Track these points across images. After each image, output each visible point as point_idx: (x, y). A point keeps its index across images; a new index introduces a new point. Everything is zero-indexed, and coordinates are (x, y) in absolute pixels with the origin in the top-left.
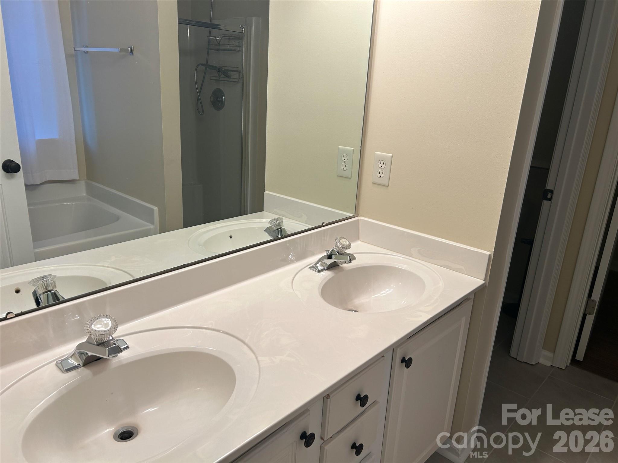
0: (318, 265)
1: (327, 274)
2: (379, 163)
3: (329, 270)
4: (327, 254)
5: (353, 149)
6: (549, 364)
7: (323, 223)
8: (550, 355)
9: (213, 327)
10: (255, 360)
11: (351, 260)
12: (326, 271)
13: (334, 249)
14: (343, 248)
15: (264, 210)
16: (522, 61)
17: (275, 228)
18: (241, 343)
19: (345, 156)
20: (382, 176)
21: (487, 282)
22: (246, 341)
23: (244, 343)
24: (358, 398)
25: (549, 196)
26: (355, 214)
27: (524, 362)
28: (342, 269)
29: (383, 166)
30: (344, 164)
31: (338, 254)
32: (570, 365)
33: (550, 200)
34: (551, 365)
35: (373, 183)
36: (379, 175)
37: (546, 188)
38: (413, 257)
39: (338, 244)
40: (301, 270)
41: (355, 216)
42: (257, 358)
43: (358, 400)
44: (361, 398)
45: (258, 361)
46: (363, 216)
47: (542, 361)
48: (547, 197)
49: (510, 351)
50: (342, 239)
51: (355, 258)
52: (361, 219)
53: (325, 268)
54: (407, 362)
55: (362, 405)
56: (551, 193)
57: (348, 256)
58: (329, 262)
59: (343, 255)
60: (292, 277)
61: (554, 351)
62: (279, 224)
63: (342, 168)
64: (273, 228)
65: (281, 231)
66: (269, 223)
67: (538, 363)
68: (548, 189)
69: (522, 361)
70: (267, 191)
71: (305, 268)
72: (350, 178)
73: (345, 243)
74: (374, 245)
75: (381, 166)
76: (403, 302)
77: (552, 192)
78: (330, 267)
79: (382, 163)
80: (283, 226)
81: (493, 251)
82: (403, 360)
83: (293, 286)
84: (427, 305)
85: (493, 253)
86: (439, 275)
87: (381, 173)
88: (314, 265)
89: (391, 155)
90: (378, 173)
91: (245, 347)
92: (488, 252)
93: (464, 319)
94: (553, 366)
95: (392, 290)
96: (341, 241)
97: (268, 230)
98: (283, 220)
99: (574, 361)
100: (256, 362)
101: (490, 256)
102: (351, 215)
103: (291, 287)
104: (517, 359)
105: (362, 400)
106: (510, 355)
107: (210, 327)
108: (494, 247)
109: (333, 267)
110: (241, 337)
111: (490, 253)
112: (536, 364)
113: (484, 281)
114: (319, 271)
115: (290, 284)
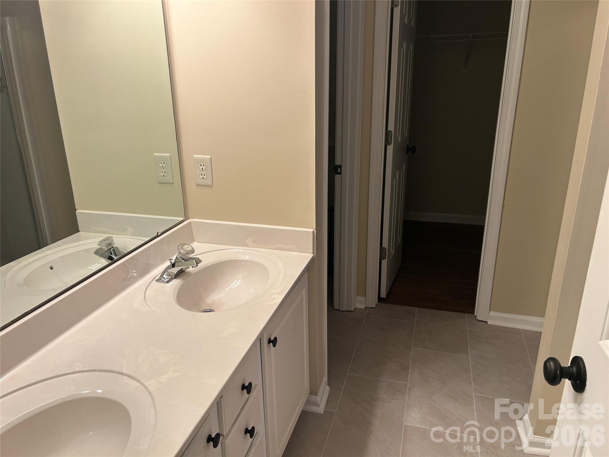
0: (164, 276)
1: (176, 283)
2: (200, 165)
3: (177, 278)
4: (171, 263)
5: (170, 155)
6: (363, 307)
7: (158, 233)
8: (363, 299)
9: (81, 370)
10: (141, 386)
11: (198, 264)
12: (174, 280)
13: (178, 256)
14: (187, 254)
15: (80, 230)
16: (309, 64)
17: (106, 249)
18: (119, 376)
19: (162, 162)
20: (205, 177)
21: (315, 254)
22: (124, 371)
23: (122, 374)
24: (244, 387)
25: (339, 171)
26: (185, 217)
27: (346, 311)
28: (189, 274)
29: (204, 168)
30: (163, 171)
31: (183, 261)
32: (378, 303)
33: (340, 173)
34: (366, 307)
35: (197, 185)
36: (202, 177)
37: (335, 164)
38: (249, 247)
39: (182, 251)
40: (149, 284)
41: (186, 219)
42: (142, 384)
43: (243, 390)
44: (246, 386)
45: (145, 387)
46: (193, 218)
47: (358, 306)
48: (338, 171)
49: (333, 305)
50: (185, 245)
51: (200, 261)
52: (192, 221)
53: (173, 277)
54: (273, 342)
55: (249, 392)
56: (340, 168)
57: (194, 261)
58: (175, 270)
59: (188, 261)
60: (143, 294)
61: (365, 295)
62: (110, 244)
63: (162, 174)
64: (104, 248)
65: (114, 250)
66: (99, 245)
67: (356, 308)
68: (337, 165)
69: (344, 310)
70: (79, 209)
71: (152, 282)
72: (173, 183)
73: (188, 249)
74: (211, 243)
75: (202, 168)
76: (252, 290)
77: (340, 166)
78: (178, 275)
79: (202, 165)
80: (115, 245)
81: (315, 227)
82: (270, 341)
83: (148, 303)
84: (277, 287)
85: (315, 229)
86: (276, 258)
87: (203, 175)
88: (160, 277)
89: (210, 157)
90: (200, 175)
91: (125, 377)
92: (311, 230)
93: (304, 290)
94: (367, 307)
95: (240, 281)
96: (184, 247)
97: (98, 252)
98: (113, 239)
99: (380, 299)
100: (143, 388)
101: (313, 232)
102: (181, 219)
103: (146, 305)
104: (340, 310)
105: (247, 388)
106: (334, 308)
107: (77, 369)
108: (315, 224)
109: (180, 274)
110: (117, 369)
111: (313, 230)
112: (354, 309)
113: (312, 254)
114: (168, 282)
115: (144, 303)
